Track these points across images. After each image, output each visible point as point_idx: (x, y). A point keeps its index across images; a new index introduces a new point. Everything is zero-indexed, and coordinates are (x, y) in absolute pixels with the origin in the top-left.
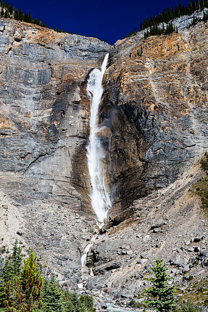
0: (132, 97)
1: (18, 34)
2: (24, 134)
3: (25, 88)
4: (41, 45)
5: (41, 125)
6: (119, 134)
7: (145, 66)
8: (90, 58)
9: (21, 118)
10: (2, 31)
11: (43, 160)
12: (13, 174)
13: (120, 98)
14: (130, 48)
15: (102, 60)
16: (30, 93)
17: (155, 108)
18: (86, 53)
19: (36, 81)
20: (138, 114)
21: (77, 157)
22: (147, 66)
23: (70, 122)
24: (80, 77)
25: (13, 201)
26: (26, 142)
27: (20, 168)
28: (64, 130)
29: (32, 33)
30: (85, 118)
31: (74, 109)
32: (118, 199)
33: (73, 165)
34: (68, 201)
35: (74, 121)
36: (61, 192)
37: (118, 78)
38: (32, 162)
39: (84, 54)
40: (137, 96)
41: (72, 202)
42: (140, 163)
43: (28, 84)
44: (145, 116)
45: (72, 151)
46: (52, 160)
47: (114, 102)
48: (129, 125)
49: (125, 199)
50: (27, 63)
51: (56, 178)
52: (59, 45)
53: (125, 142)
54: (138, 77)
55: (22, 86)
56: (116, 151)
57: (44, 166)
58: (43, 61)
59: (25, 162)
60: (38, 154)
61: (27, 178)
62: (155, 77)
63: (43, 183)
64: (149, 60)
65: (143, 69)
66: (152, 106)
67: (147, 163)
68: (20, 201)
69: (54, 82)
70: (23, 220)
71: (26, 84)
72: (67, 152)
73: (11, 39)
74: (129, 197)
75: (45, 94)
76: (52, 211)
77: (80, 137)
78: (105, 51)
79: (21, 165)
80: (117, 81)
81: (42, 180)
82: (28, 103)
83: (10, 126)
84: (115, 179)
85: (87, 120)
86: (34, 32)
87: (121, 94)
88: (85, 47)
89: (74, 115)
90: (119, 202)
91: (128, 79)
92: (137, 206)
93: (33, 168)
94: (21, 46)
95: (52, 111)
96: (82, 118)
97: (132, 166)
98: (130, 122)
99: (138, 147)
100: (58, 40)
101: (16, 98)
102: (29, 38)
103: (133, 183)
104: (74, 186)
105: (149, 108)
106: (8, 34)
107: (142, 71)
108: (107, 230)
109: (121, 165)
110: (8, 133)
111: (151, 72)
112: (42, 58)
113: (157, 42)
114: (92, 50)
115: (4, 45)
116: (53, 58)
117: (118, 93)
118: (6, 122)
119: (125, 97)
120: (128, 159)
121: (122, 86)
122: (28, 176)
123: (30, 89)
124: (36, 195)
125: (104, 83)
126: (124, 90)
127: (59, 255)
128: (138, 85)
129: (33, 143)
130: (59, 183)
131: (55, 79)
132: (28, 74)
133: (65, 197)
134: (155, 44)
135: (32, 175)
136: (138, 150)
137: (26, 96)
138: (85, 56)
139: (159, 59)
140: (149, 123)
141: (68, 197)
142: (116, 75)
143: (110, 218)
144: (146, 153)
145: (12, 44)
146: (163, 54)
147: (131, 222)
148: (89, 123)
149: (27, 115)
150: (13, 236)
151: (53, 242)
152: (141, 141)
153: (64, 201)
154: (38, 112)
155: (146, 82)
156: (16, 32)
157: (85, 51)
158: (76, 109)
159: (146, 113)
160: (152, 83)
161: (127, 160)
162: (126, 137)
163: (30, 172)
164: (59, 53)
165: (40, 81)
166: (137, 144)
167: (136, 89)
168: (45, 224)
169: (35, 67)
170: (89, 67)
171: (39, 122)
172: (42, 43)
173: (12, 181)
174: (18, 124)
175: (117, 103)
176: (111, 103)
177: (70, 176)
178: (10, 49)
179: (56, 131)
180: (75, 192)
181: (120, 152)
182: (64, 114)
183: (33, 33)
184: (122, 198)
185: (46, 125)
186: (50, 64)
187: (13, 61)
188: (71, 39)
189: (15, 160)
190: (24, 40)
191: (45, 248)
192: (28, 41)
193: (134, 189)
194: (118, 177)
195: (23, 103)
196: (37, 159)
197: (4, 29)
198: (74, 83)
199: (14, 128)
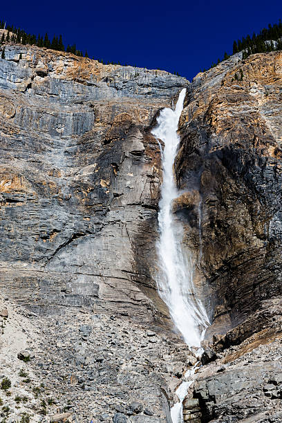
0: (232, 138)
1: (41, 65)
2: (47, 200)
3: (51, 139)
4: (78, 81)
5: (78, 187)
6: (214, 198)
7: (250, 94)
8: (157, 96)
9: (43, 177)
10: (18, 61)
11: (81, 242)
12: (25, 265)
13: (213, 141)
14: (221, 77)
15: (176, 98)
16: (59, 145)
17: (275, 153)
18: (150, 89)
19: (71, 130)
20: (248, 163)
21: (142, 238)
22: (253, 93)
23: (128, 183)
24: (141, 120)
25: (23, 308)
26: (50, 213)
27: (38, 254)
28: (117, 195)
29: (64, 65)
30: (154, 177)
31: (133, 164)
32: (222, 308)
33: (135, 251)
34: (129, 311)
35: (134, 182)
36: (114, 295)
37: (207, 113)
38: (62, 246)
39: (146, 90)
40: (241, 136)
41: (135, 312)
42: (258, 243)
43: (57, 134)
44: (259, 164)
45: (134, 229)
46: (98, 242)
47: (201, 150)
48: (232, 181)
49: (237, 306)
50: (57, 105)
51: (105, 273)
52: (106, 80)
53: (227, 208)
54: (242, 109)
55: (47, 136)
56: (212, 225)
57: (84, 251)
58: (81, 103)
59: (49, 245)
60: (73, 231)
61: (52, 271)
62: (269, 109)
63: (82, 279)
64: (255, 85)
65: (247, 98)
66: (271, 149)
67: (272, 241)
68: (34, 308)
69: (100, 128)
70: (37, 336)
71: (54, 133)
72: (124, 231)
73: (31, 72)
74: (246, 302)
75: (85, 146)
76: (99, 325)
77: (146, 206)
78: (180, 86)
79: (40, 250)
80: (204, 119)
81: (79, 276)
82: (56, 159)
83: (24, 188)
84: (213, 274)
85: (156, 179)
86: (66, 63)
87: (214, 135)
88: (147, 81)
89: (134, 172)
90: (225, 313)
91: (224, 112)
92: (273, 310)
93: (63, 255)
94: (45, 82)
95: (97, 167)
96: (149, 176)
97: (245, 248)
98: (234, 177)
99: (252, 215)
100: (104, 75)
101: (37, 151)
102: (60, 72)
103: (249, 278)
104: (138, 286)
105: (265, 152)
106: (27, 65)
107: (246, 100)
108: (218, 354)
109: (223, 248)
110: (20, 199)
111: (260, 103)
112: (79, 99)
113: (265, 60)
114: (158, 85)
115: (19, 80)
116: (96, 98)
117: (208, 136)
118: (17, 181)
119: (221, 139)
120: (237, 236)
121: (214, 123)
122: (54, 269)
123: (61, 141)
124: (68, 299)
125: (181, 129)
126: (219, 129)
127: (118, 401)
128: (242, 120)
129: (63, 214)
130: (110, 281)
131: (100, 124)
132: (57, 119)
133: (123, 305)
134: (263, 64)
135: (60, 267)
136: (252, 220)
137: (52, 149)
138: (149, 93)
139: (271, 85)
140: (268, 174)
141: (128, 305)
142: (201, 112)
143: (215, 339)
144: (268, 224)
145: (32, 79)
146: (277, 77)
147: (269, 335)
148: (159, 183)
149: (54, 173)
150: (8, 362)
151: (102, 373)
152: (258, 206)
153: (121, 311)
154: (72, 170)
155: (255, 115)
156: (39, 62)
157: (148, 86)
158: (137, 162)
159: (260, 160)
160: (265, 118)
161: (233, 239)
162: (228, 201)
163: (57, 262)
164: (107, 92)
165: (76, 129)
166: (251, 211)
167: (239, 125)
168: (84, 344)
169: (69, 111)
170: (156, 107)
171: (75, 181)
172: (79, 78)
173: (24, 276)
174: (39, 186)
175: (207, 150)
176: (197, 152)
177: (131, 270)
178: (29, 86)
179: (103, 196)
180: (141, 296)
181: (219, 226)
182: (117, 170)
183: (66, 65)
184: (232, 306)
185: (86, 186)
186: (92, 106)
187: (33, 102)
188: (126, 72)
189: (31, 242)
190: (52, 75)
191: (83, 388)
192: (58, 77)
193: (255, 287)
194: (218, 271)
195: (48, 158)
196: (71, 240)
197: (20, 58)
198: (132, 126)
199: (31, 191)
